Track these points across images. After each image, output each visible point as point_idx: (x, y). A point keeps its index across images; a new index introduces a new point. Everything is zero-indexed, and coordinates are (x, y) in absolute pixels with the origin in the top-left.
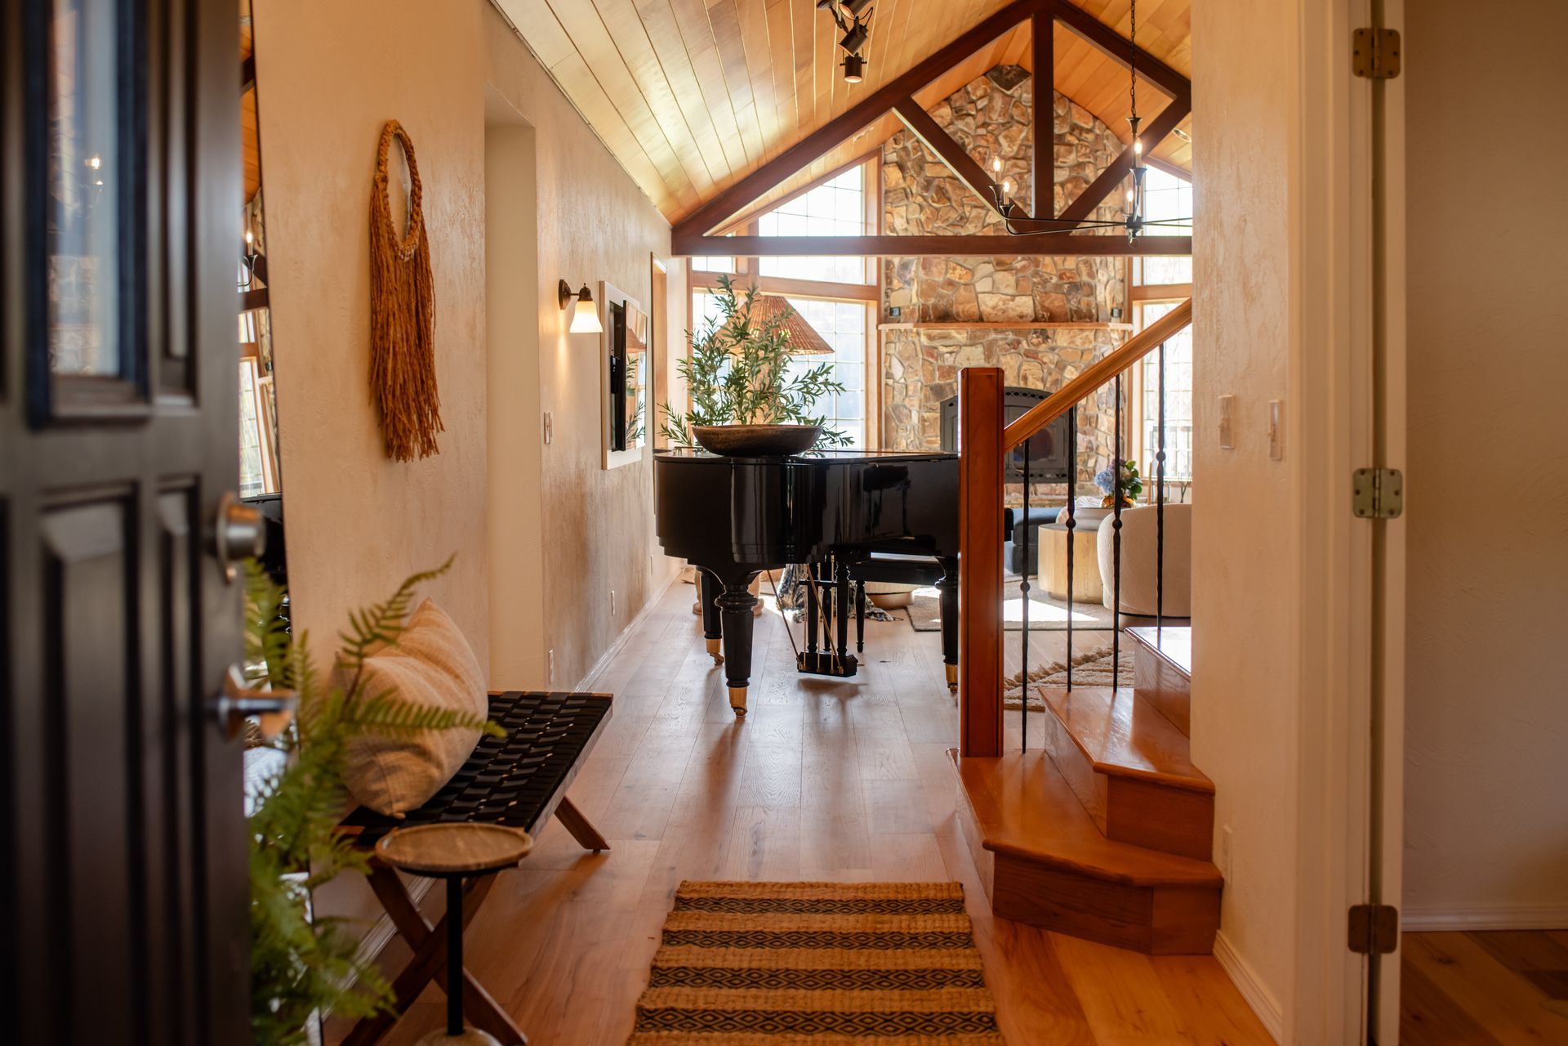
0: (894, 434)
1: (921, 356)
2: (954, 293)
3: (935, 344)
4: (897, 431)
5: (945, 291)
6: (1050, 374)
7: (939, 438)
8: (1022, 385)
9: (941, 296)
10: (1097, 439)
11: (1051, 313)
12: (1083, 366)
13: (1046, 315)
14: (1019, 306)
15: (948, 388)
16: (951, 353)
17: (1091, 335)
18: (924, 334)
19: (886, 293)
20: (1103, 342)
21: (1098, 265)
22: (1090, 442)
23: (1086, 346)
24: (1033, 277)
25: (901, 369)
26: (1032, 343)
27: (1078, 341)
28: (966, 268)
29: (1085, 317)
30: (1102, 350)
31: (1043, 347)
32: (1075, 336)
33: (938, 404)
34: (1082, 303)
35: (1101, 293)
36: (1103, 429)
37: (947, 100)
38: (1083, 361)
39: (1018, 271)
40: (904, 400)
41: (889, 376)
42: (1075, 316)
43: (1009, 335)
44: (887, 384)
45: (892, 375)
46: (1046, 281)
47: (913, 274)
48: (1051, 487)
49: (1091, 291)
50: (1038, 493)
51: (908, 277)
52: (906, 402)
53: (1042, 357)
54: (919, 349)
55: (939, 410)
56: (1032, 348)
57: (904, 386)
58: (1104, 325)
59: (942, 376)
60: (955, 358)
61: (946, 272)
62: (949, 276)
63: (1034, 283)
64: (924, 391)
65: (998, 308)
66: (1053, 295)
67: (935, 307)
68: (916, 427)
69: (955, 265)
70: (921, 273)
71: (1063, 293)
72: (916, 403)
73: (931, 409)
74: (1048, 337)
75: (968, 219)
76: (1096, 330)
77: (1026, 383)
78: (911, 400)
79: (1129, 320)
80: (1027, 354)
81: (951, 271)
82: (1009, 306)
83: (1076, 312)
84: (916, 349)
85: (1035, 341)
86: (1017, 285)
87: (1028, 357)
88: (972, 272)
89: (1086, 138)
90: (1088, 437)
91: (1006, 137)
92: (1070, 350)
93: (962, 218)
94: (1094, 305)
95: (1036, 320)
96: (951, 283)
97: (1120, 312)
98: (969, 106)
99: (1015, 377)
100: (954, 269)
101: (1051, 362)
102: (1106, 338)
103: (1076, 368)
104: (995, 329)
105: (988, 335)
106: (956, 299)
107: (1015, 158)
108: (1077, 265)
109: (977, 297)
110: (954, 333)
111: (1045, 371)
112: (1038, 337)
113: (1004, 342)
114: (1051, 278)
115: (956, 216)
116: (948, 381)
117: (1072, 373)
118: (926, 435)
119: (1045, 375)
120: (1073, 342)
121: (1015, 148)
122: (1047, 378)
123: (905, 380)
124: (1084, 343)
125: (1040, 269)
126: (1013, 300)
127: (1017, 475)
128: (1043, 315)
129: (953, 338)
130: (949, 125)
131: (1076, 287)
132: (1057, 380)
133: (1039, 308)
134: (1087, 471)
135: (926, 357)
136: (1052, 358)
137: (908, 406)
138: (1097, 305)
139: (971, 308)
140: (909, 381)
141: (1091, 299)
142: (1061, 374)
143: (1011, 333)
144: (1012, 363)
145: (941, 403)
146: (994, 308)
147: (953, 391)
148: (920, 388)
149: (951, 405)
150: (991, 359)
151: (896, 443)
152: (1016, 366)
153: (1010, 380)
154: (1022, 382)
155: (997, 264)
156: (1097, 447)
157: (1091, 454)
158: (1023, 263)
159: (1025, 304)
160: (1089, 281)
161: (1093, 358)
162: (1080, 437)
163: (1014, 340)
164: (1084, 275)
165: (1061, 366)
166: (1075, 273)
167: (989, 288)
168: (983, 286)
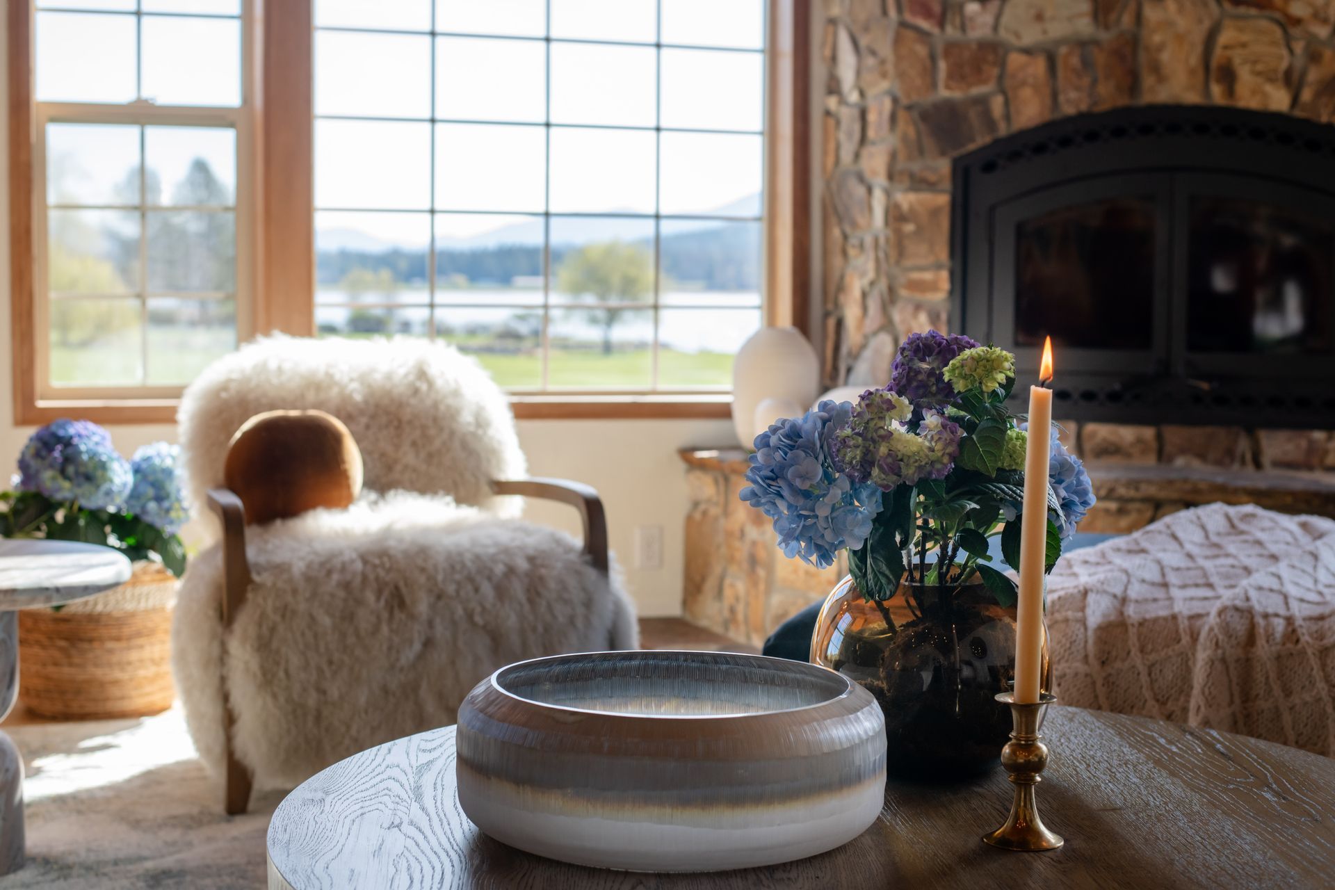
0: (837, 261)
1: (893, 13)
4: (845, 253)
7: (944, 275)
8: (1217, 94)
15: (973, 115)
25: (853, 59)
33: (943, 166)
40: (857, 156)
41: (833, 88)
44: (828, 113)
48: (1311, 442)
50: (1266, 460)
52: (863, 162)
55: (947, 185)
57: (855, 113)
59: (958, 75)
60: (998, 17)
64: (902, 124)
68: (882, 241)
72: (876, 162)
73: (923, 180)
77: (1230, 92)
78: (873, 155)
87: (1236, 3)
99: (1192, 72)
111: (1299, 47)
116: (976, 91)
118: (908, 263)
119: (1299, 63)
122: (1303, 74)
123: (862, 94)
127: (1197, 398)
135: (909, 17)
137: (867, 175)
140: (868, 101)
144: (1182, 23)
145: (956, 164)
147: (990, 124)
148: (893, 118)
149: (989, 167)
150: (1113, 17)
151: (841, 288)
152: (1198, 35)
153: (1176, 84)
154: (1217, 89)
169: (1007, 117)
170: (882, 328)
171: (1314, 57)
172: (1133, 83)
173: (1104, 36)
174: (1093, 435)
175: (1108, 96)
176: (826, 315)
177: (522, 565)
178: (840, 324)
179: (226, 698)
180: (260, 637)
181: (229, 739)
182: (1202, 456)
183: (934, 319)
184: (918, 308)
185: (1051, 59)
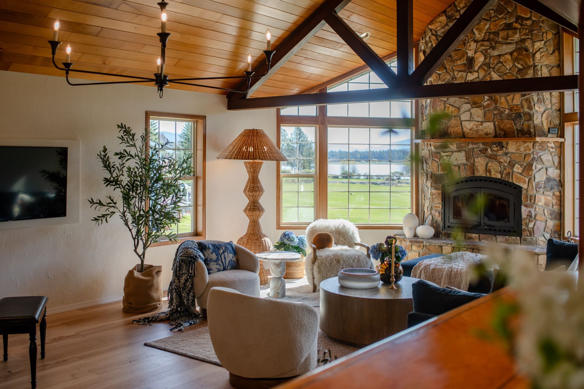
0: (423, 201)
1: (431, 158)
2: (449, 122)
3: (439, 151)
5: (444, 121)
7: (441, 205)
9: (442, 124)
10: (535, 210)
11: (505, 132)
12: (525, 164)
13: (502, 133)
14: (485, 128)
15: (445, 177)
16: (447, 156)
17: (531, 145)
18: (433, 146)
19: (421, 122)
20: (540, 149)
21: (536, 99)
22: (530, 212)
23: (527, 152)
24: (494, 110)
25: (426, 164)
26: (494, 150)
27: (522, 149)
28: (455, 107)
29: (526, 134)
30: (539, 154)
31: (500, 152)
32: (520, 146)
33: (440, 186)
34: (524, 125)
35: (537, 119)
36: (540, 204)
37: (444, 12)
38: (525, 161)
39: (484, 107)
40: (426, 182)
41: (423, 169)
42: (520, 133)
43: (480, 145)
46: (502, 113)
47: (428, 111)
48: (506, 238)
49: (530, 117)
50: (498, 241)
53: (500, 159)
54: (431, 154)
56: (494, 153)
57: (426, 174)
59: (443, 169)
60: (450, 159)
61: (444, 109)
62: (446, 111)
63: (495, 114)
64: (433, 177)
65: (473, 129)
66: (506, 121)
67: (439, 130)
68: (430, 198)
69: (449, 105)
70: (432, 110)
71: (512, 120)
72: (429, 184)
73: (437, 188)
74: (503, 147)
75: (456, 78)
76: (534, 142)
77: (490, 174)
79: (563, 135)
82: (479, 128)
83: (520, 131)
85: (495, 149)
86: (484, 115)
87: (491, 158)
88: (459, 109)
89: (525, 23)
90: (528, 208)
91: (477, 29)
92: (517, 154)
94: (532, 127)
95: (496, 136)
96: (447, 116)
97: (558, 130)
98: (456, 14)
99: (484, 171)
100: (449, 108)
101: (505, 161)
102: (543, 147)
103: (521, 166)
104: (472, 142)
105: (468, 145)
106: (450, 125)
107: (483, 40)
108: (521, 102)
109: (461, 124)
110: (449, 145)
111: (502, 167)
112: (497, 147)
113: (477, 149)
114: (505, 111)
115: (449, 77)
116: (446, 172)
117: (519, 169)
118: (434, 203)
119: (502, 170)
120: (518, 149)
121: (483, 35)
122: (503, 172)
123: (426, 171)
124: (525, 150)
125: (498, 105)
127: (486, 230)
128: (500, 133)
130: (445, 26)
131: (520, 116)
132: (509, 173)
133: (497, 129)
134: (528, 230)
135: (434, 158)
136: (506, 159)
137: (428, 186)
138: (534, 126)
139: (458, 130)
141: (530, 122)
142: (512, 169)
143: (481, 144)
144: (481, 162)
145: (443, 185)
146: (471, 129)
147: (448, 178)
148: (431, 176)
149: (449, 186)
150: (470, 160)
151: (424, 206)
152: (484, 164)
153: (481, 172)
154: (488, 174)
155: (473, 104)
156: (535, 216)
157: (531, 219)
158: (488, 102)
159: (489, 127)
160: (529, 111)
161: (532, 160)
162: (523, 208)
163: (483, 149)
164: (525, 107)
165: (512, 165)
166: (520, 106)
167: (468, 118)
168: (465, 117)
169: (451, 177)
171: (505, 169)
172: (474, 173)
173: (468, 163)
174: (468, 235)
175: (469, 174)
177: (357, 257)
178: (424, 212)
179: (313, 275)
180: (318, 266)
181: (313, 281)
182: (487, 240)
183: (439, 213)
184: (436, 211)
185: (459, 167)
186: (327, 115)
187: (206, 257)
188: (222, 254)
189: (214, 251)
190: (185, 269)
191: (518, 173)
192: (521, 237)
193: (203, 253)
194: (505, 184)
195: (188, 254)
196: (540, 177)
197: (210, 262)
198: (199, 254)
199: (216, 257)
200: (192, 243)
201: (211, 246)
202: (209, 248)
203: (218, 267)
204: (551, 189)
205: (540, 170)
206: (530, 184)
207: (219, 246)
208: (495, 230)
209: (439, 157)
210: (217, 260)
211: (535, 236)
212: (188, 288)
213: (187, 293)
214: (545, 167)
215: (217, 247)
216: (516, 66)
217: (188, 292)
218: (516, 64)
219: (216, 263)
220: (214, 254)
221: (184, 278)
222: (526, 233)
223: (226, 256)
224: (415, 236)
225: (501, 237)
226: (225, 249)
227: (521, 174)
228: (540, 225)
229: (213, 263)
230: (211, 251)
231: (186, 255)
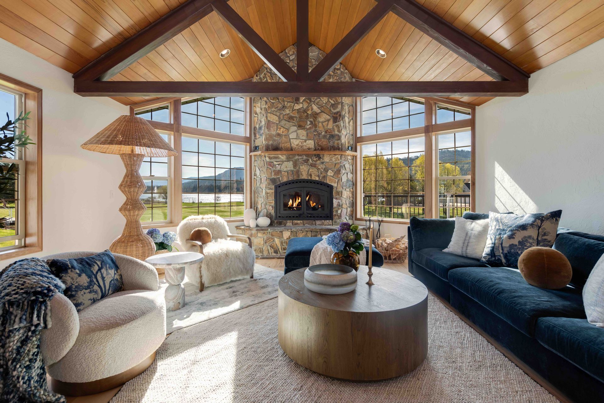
0: (257, 199)
1: (266, 166)
2: (280, 139)
3: (272, 160)
5: (276, 138)
6: (321, 173)
7: (274, 201)
9: (274, 140)
10: (342, 201)
11: (322, 147)
12: (335, 170)
13: (320, 148)
14: (308, 145)
15: (277, 180)
16: (279, 165)
17: (339, 157)
18: (267, 156)
19: (254, 140)
20: (344, 160)
21: (342, 127)
22: (339, 202)
23: (337, 161)
24: (314, 132)
25: (259, 171)
26: (314, 160)
27: (334, 160)
28: (285, 128)
29: (336, 149)
30: (344, 164)
31: (318, 162)
32: (332, 157)
33: (273, 187)
34: (335, 143)
35: (343, 139)
36: (344, 197)
38: (335, 168)
39: (307, 129)
41: (255, 175)
42: (332, 149)
43: (303, 157)
44: (254, 178)
45: (256, 174)
46: (320, 134)
47: (263, 131)
48: (322, 222)
49: (339, 138)
50: (317, 225)
51: (261, 132)
52: (261, 186)
53: (318, 166)
54: (265, 163)
55: (274, 189)
56: (314, 162)
57: (260, 179)
58: (344, 152)
59: (275, 174)
60: (281, 167)
61: (277, 130)
62: (278, 131)
63: (315, 134)
64: (267, 181)
65: (299, 145)
66: (323, 139)
67: (272, 145)
68: (264, 196)
69: (280, 127)
70: (266, 130)
71: (327, 139)
72: (263, 186)
73: (270, 188)
74: (320, 158)
75: (286, 107)
76: (341, 155)
77: (311, 178)
78: (263, 185)
79: (356, 151)
80: (312, 165)
81: (279, 129)
82: (304, 144)
83: (332, 147)
84: (264, 163)
86: (307, 135)
87: (312, 166)
88: (288, 130)
89: (337, 72)
90: (338, 200)
92: (330, 163)
93: (283, 107)
94: (340, 144)
95: (315, 150)
96: (279, 135)
97: (352, 148)
99: (306, 175)
100: (280, 129)
101: (322, 168)
102: (345, 158)
103: (333, 171)
104: (298, 154)
105: (295, 157)
106: (281, 142)
108: (333, 127)
109: (290, 141)
110: (280, 156)
111: (319, 172)
112: (316, 158)
113: (302, 160)
114: (322, 133)
115: (281, 106)
116: (278, 177)
117: (331, 173)
118: (268, 200)
119: (319, 174)
120: (331, 160)
122: (320, 176)
123: (260, 176)
125: (317, 128)
126: (305, 142)
127: (308, 217)
128: (318, 148)
129: (280, 158)
131: (332, 136)
132: (325, 176)
133: (316, 145)
134: (337, 215)
135: (268, 166)
136: (322, 166)
138: (341, 144)
139: (288, 145)
140: (262, 177)
141: (339, 141)
142: (326, 174)
143: (305, 156)
144: (305, 169)
146: (297, 145)
147: (280, 181)
148: (266, 180)
149: (279, 187)
150: (296, 167)
151: (257, 203)
152: (307, 170)
153: (304, 176)
154: (309, 177)
155: (299, 127)
156: (342, 205)
157: (339, 207)
158: (310, 126)
159: (311, 144)
160: (338, 133)
161: (340, 167)
162: (334, 200)
163: (306, 159)
164: (336, 130)
165: (326, 170)
166: (332, 130)
167: (295, 137)
168: (293, 136)
169: (282, 180)
170: (265, 208)
172: (298, 176)
173: (295, 170)
174: (294, 222)
175: (296, 178)
176: (254, 206)
178: (257, 208)
179: (201, 273)
181: (201, 280)
182: (309, 224)
183: (272, 207)
184: (270, 205)
185: (288, 173)
186: (181, 125)
187: (69, 284)
188: (97, 273)
189: (83, 270)
190: (21, 318)
191: (331, 176)
192: (332, 220)
193: (60, 278)
194: (321, 184)
195: (27, 287)
196: (344, 179)
197: (76, 291)
198: (55, 282)
199: (88, 280)
200: (33, 263)
201: (75, 264)
202: (73, 267)
203: (92, 296)
204: (349, 187)
205: (344, 174)
206: (339, 184)
207: (91, 261)
208: (314, 217)
209: (272, 165)
210: (91, 285)
211: (342, 218)
212: (28, 355)
213: (25, 367)
214: (346, 172)
215: (87, 263)
216: (330, 102)
217: (28, 363)
218: (330, 100)
219: (89, 290)
220: (84, 275)
221: (17, 337)
222: (336, 217)
223: (104, 275)
224: (257, 226)
225: (319, 221)
226: (101, 264)
227: (333, 177)
228: (344, 211)
229: (82, 292)
230: (78, 272)
231: (22, 289)
